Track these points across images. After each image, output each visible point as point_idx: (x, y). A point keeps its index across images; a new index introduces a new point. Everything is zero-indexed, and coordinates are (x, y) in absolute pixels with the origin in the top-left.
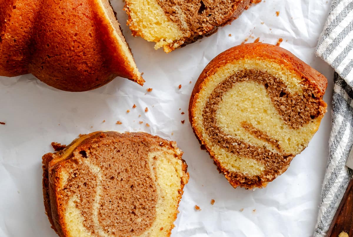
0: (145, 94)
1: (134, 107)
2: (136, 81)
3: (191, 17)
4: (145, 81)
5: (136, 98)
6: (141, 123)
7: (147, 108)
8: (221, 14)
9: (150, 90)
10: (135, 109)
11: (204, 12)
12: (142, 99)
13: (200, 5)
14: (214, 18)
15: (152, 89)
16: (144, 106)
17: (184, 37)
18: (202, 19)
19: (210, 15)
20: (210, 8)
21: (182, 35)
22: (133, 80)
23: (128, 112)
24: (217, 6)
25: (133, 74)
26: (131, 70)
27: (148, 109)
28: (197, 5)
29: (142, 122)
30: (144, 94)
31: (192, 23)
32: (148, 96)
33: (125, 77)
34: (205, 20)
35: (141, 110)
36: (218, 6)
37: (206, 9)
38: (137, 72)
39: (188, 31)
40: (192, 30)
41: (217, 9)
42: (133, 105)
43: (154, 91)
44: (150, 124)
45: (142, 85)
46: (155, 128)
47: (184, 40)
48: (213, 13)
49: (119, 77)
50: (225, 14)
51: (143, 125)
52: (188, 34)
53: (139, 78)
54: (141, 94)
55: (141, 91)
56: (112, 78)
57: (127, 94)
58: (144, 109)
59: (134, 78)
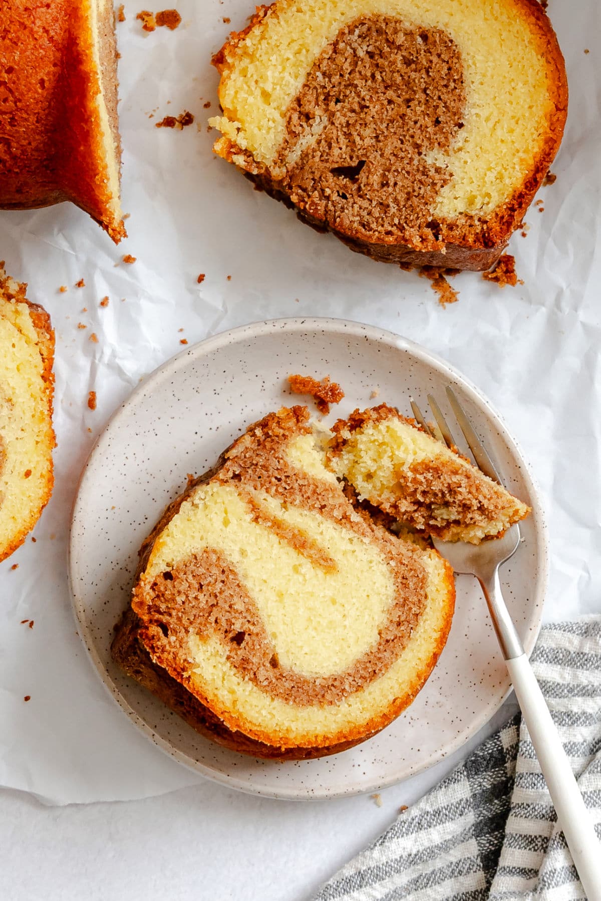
0: (115, 266)
1: (80, 284)
2: (106, 228)
3: (317, 159)
4: (126, 236)
5: (90, 266)
6: (81, 327)
7: (107, 299)
8: (358, 218)
9: (128, 260)
10: (80, 291)
11: (344, 181)
12: (106, 275)
13: (354, 163)
14: (343, 208)
15: (134, 259)
16: (102, 289)
17: (267, 169)
18: (324, 183)
19: (344, 197)
20: (359, 189)
21: (269, 163)
22: (101, 223)
23: (62, 290)
24: (371, 201)
25: (106, 210)
26: (104, 198)
27: (110, 301)
28: (351, 158)
29: (84, 327)
30: (113, 263)
31: (307, 168)
32: (121, 273)
33: (85, 207)
34: (328, 191)
35: (91, 297)
36: (374, 203)
37: (354, 180)
38: (116, 208)
39: (285, 170)
40: (291, 178)
41: (365, 204)
42: (78, 280)
43: (138, 266)
44: (99, 337)
45: (116, 241)
46: (107, 352)
47: (263, 171)
48: (351, 200)
49: (72, 204)
50: (364, 226)
51: (84, 332)
52: (277, 173)
53: (115, 224)
54: (106, 262)
55: (110, 254)
56: (56, 201)
57: (73, 248)
58: (100, 297)
59: (105, 219)
